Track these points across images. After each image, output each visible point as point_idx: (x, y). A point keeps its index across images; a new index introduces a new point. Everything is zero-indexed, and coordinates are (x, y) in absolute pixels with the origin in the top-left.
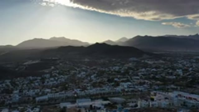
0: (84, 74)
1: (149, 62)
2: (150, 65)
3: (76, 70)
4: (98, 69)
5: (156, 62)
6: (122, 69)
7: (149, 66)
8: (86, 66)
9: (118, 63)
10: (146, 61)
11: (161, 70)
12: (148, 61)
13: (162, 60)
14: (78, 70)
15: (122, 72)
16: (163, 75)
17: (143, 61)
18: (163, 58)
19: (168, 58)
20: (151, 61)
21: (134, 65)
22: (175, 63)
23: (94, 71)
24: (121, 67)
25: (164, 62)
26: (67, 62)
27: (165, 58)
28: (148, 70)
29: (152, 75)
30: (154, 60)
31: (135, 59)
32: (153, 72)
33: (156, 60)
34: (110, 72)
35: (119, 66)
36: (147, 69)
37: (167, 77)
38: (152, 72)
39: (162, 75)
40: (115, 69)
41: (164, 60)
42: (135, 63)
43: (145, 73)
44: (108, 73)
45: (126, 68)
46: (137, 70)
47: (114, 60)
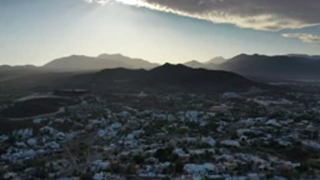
0: (115, 129)
1: (262, 102)
2: (264, 108)
3: (106, 117)
4: (154, 115)
5: (275, 102)
6: (205, 117)
7: (261, 112)
8: (130, 109)
9: (201, 102)
10: (255, 100)
11: (289, 123)
12: (260, 99)
13: (287, 98)
14: (109, 116)
15: (203, 124)
16: (295, 136)
17: (249, 100)
18: (288, 94)
19: (299, 95)
20: (265, 100)
21: (231, 107)
22: (314, 106)
23: (142, 120)
24: (202, 113)
25: (291, 103)
26: (98, 99)
27: (293, 94)
28: (259, 121)
29: (269, 136)
30: (272, 98)
31: (234, 95)
32: (271, 128)
33: (275, 99)
34: (175, 125)
35: (199, 110)
36: (257, 119)
37: (305, 142)
38: (268, 127)
39: (291, 136)
40: (190, 116)
41: (291, 98)
42: (233, 103)
43: (253, 130)
44: (171, 126)
45: (213, 114)
46: (236, 120)
47: (193, 95)
